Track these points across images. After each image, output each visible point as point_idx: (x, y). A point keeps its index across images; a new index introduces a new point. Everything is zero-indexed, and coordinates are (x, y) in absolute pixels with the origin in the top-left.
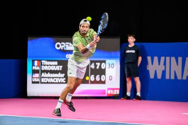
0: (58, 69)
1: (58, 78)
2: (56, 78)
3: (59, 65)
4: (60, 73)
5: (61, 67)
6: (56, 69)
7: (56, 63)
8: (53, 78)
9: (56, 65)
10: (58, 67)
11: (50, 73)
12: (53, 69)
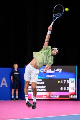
0: (42, 84)
1: (42, 88)
2: (41, 88)
3: (42, 81)
4: (43, 86)
5: (44, 82)
6: (41, 84)
7: (41, 80)
8: (39, 88)
9: (41, 81)
10: (42, 82)
11: (38, 86)
12: (39, 84)
